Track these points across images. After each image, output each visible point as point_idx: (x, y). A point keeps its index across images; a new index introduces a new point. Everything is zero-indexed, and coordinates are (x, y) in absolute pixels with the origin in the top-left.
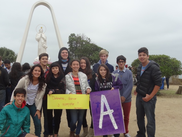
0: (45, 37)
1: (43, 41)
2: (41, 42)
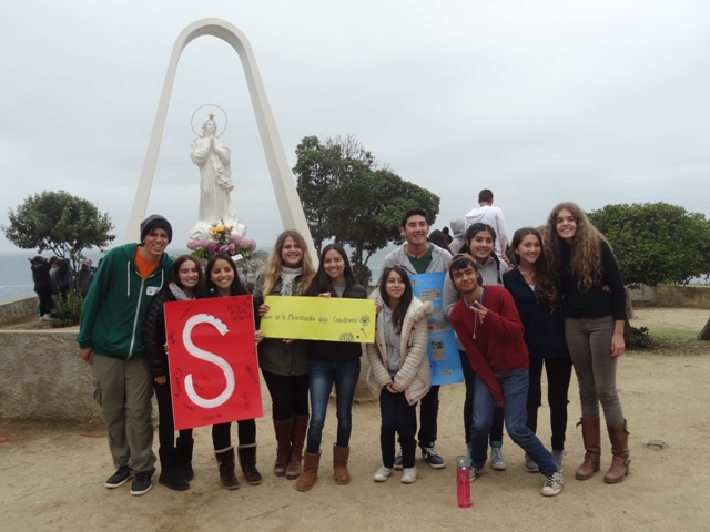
0: (223, 151)
1: (219, 166)
2: (213, 168)
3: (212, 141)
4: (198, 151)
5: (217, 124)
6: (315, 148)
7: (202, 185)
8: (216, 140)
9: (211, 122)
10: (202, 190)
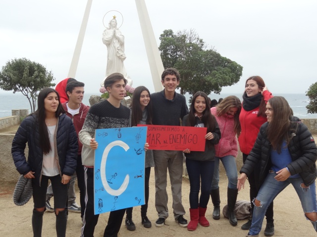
0: (121, 37)
1: (118, 46)
2: (114, 47)
3: (115, 31)
4: (106, 37)
5: (117, 22)
6: (171, 37)
7: (108, 56)
8: (116, 31)
9: (114, 20)
10: (108, 59)
